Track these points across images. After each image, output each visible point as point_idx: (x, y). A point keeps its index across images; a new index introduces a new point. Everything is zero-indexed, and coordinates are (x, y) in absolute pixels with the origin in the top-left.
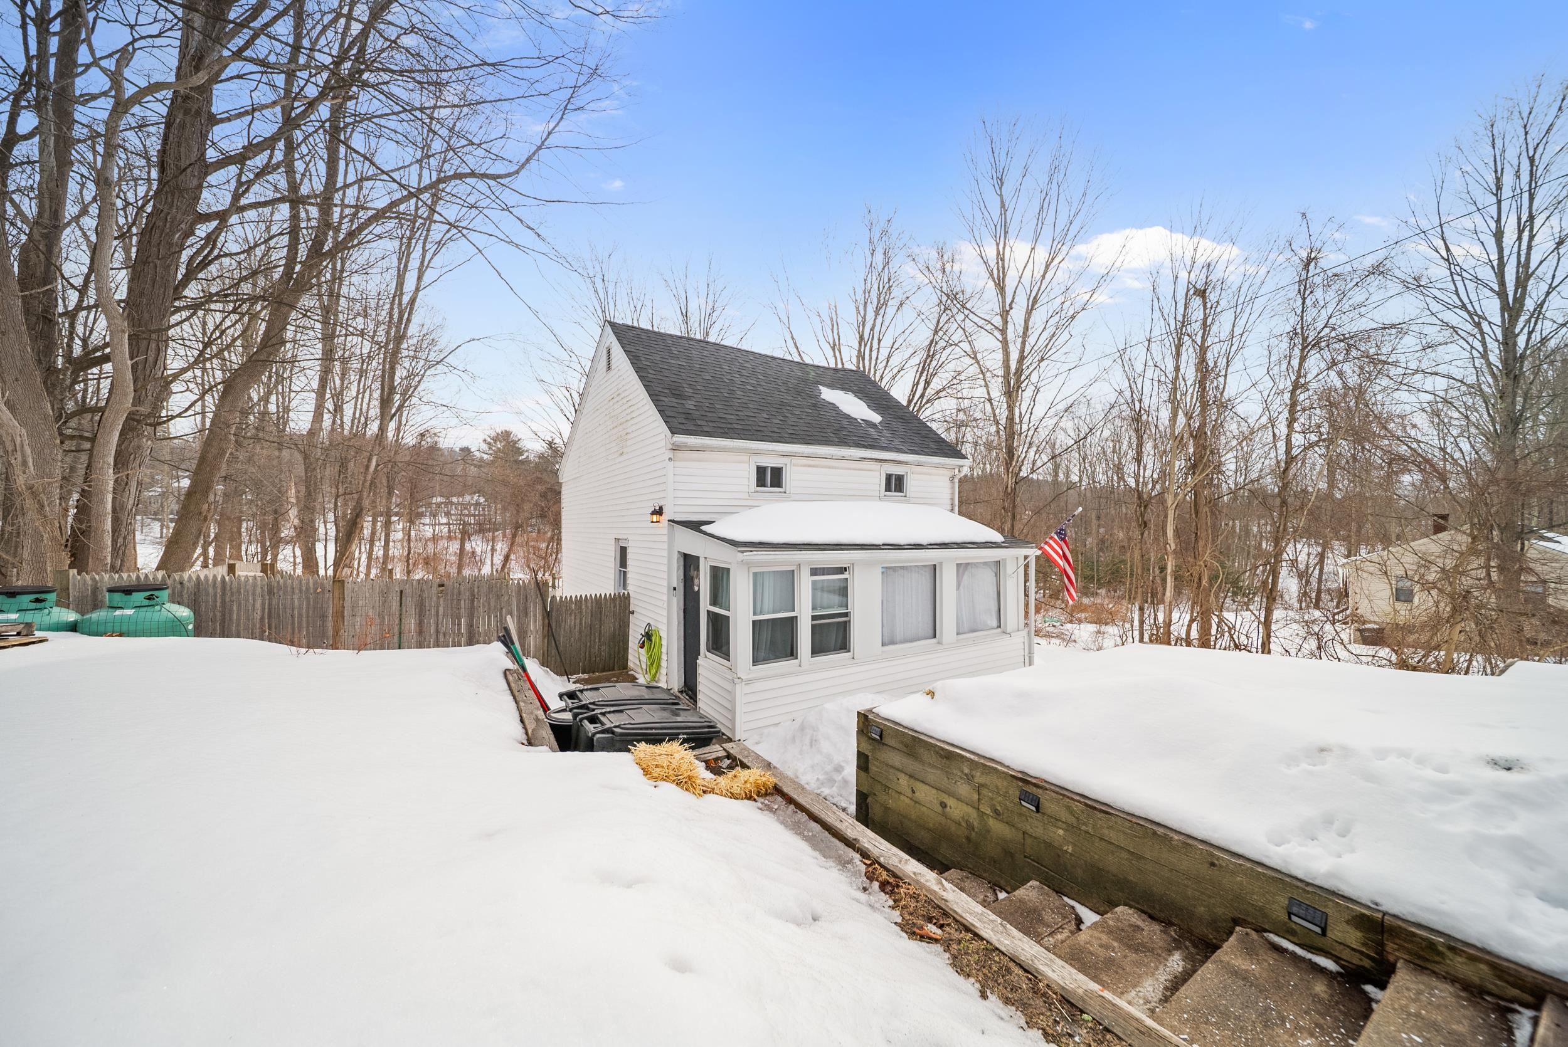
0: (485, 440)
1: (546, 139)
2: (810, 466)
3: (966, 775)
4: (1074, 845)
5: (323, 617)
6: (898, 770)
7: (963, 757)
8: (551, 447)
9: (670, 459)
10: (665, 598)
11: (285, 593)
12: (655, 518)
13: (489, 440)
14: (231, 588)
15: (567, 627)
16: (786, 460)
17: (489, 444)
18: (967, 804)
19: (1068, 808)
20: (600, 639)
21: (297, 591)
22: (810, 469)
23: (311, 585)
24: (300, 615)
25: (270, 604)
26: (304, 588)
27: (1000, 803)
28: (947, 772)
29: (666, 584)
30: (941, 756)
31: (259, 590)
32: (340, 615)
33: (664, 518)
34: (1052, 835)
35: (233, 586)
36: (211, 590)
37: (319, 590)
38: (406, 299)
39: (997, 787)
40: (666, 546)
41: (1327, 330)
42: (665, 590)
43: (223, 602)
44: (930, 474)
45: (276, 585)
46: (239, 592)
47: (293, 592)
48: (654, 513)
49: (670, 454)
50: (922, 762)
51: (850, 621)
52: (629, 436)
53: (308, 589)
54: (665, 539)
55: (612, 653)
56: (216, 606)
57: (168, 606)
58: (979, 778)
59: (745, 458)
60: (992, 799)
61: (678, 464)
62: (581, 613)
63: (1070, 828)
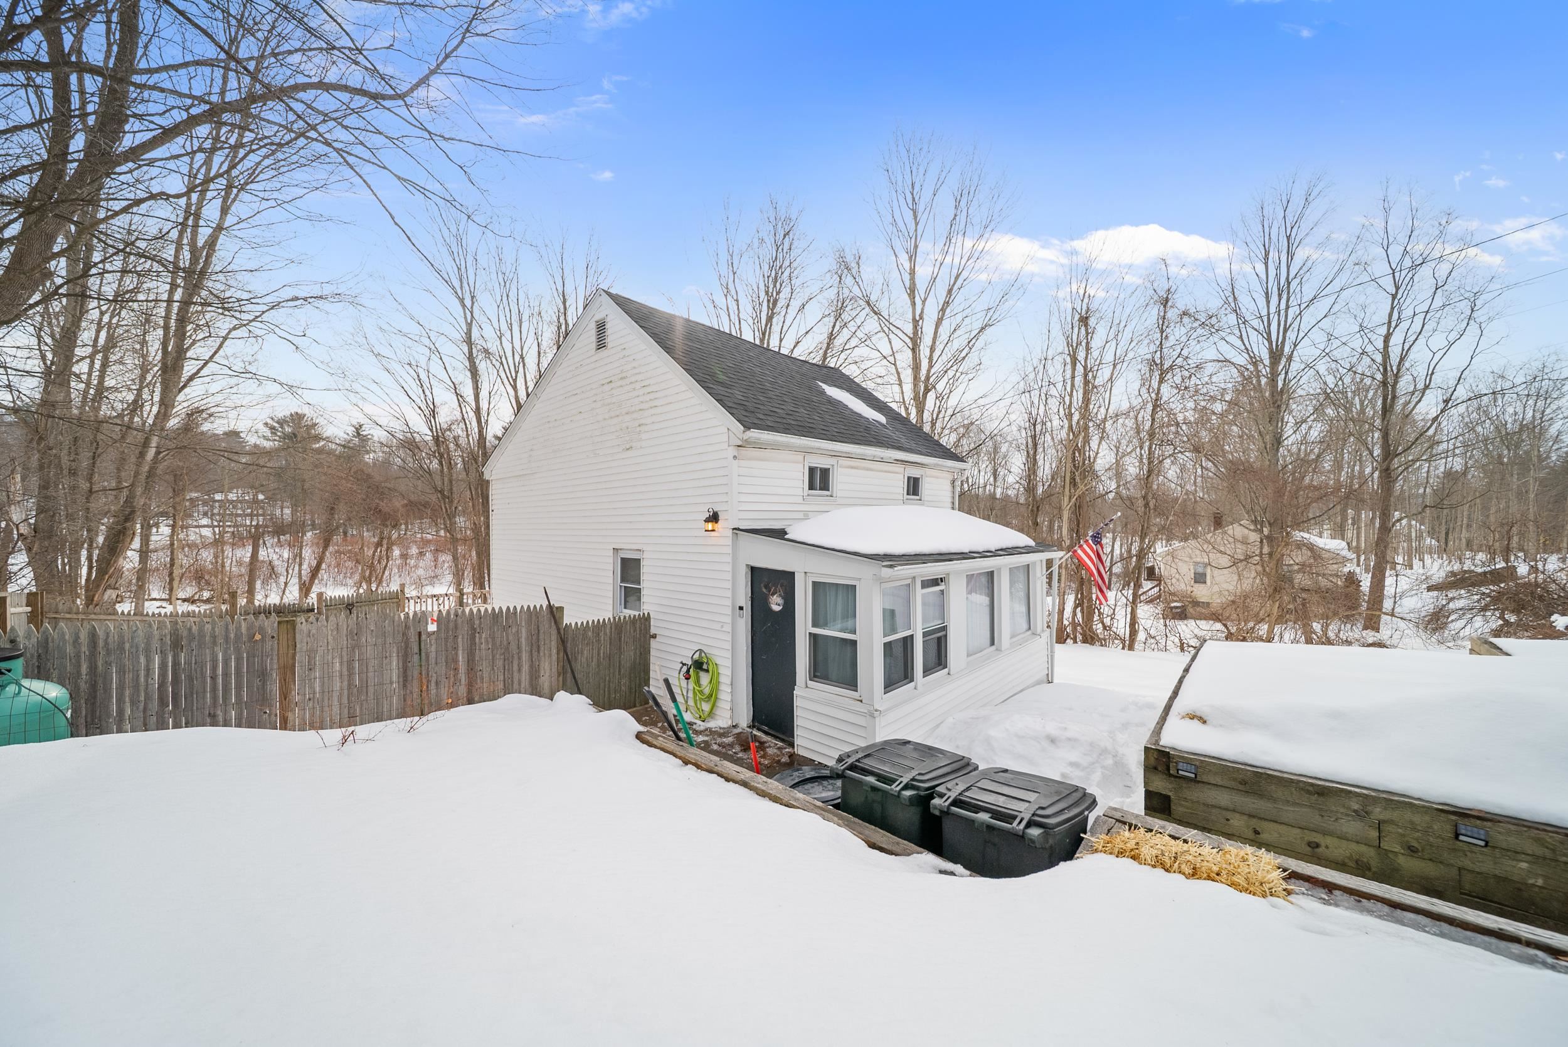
0: (266, 424)
1: (442, 62)
2: (852, 467)
3: (1355, 811)
4: (1545, 877)
5: (263, 675)
6: (1227, 809)
7: (1350, 792)
8: (358, 434)
9: (735, 457)
10: (728, 620)
11: (201, 645)
12: (710, 526)
13: (270, 421)
14: (106, 643)
15: (584, 660)
16: (833, 461)
17: (272, 428)
18: (1358, 842)
19: (1537, 840)
20: (620, 671)
21: (220, 640)
22: (853, 471)
23: (244, 630)
24: (226, 675)
25: (176, 664)
26: (232, 636)
27: (1417, 840)
28: (1320, 810)
29: (729, 603)
30: (1308, 792)
31: (155, 644)
32: (287, 672)
33: (723, 527)
34: (1508, 869)
35: (110, 640)
36: (69, 649)
37: (258, 637)
38: (204, 233)
39: (1412, 822)
40: (729, 559)
41: (1180, 359)
42: (729, 611)
43: (93, 668)
44: (937, 478)
45: (185, 634)
46: (121, 647)
47: (214, 643)
48: (707, 520)
49: (732, 451)
50: (1275, 800)
51: (946, 636)
52: (642, 428)
53: (238, 636)
54: (729, 550)
55: (633, 686)
56: (79, 673)
57: (26, 683)
58: (1378, 812)
59: (800, 457)
60: (1403, 835)
61: (743, 463)
62: (599, 641)
63: (1536, 859)
